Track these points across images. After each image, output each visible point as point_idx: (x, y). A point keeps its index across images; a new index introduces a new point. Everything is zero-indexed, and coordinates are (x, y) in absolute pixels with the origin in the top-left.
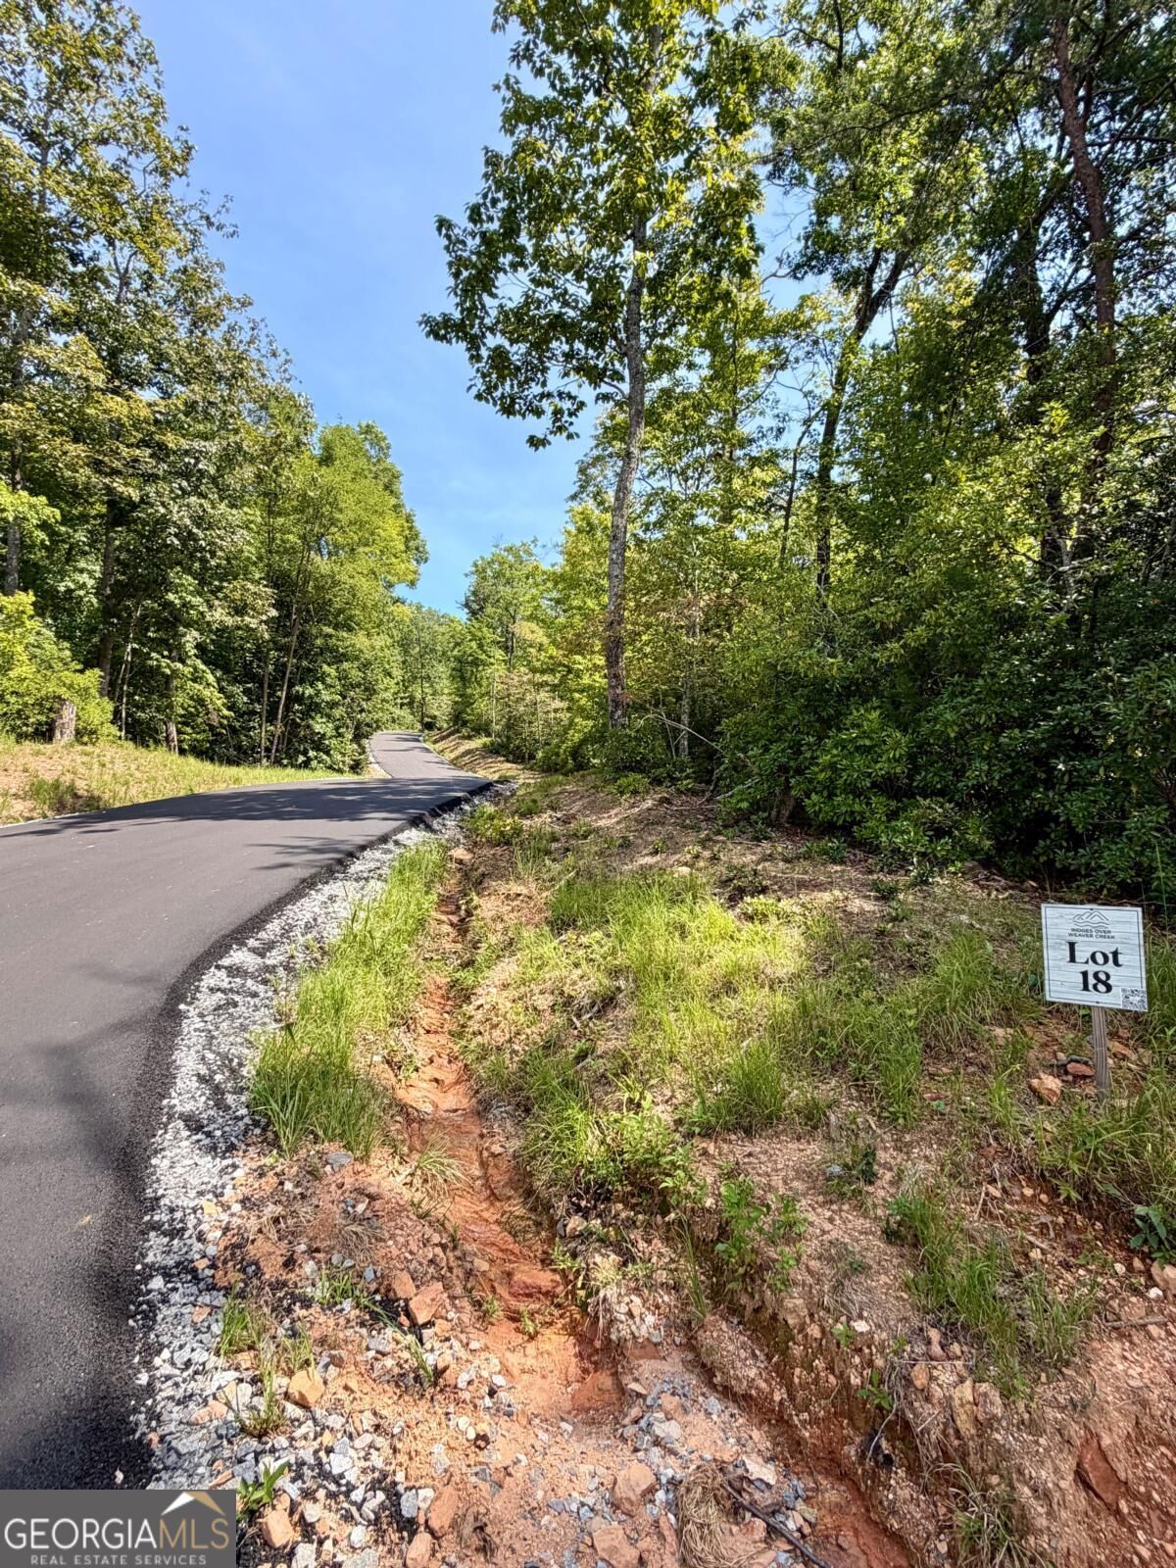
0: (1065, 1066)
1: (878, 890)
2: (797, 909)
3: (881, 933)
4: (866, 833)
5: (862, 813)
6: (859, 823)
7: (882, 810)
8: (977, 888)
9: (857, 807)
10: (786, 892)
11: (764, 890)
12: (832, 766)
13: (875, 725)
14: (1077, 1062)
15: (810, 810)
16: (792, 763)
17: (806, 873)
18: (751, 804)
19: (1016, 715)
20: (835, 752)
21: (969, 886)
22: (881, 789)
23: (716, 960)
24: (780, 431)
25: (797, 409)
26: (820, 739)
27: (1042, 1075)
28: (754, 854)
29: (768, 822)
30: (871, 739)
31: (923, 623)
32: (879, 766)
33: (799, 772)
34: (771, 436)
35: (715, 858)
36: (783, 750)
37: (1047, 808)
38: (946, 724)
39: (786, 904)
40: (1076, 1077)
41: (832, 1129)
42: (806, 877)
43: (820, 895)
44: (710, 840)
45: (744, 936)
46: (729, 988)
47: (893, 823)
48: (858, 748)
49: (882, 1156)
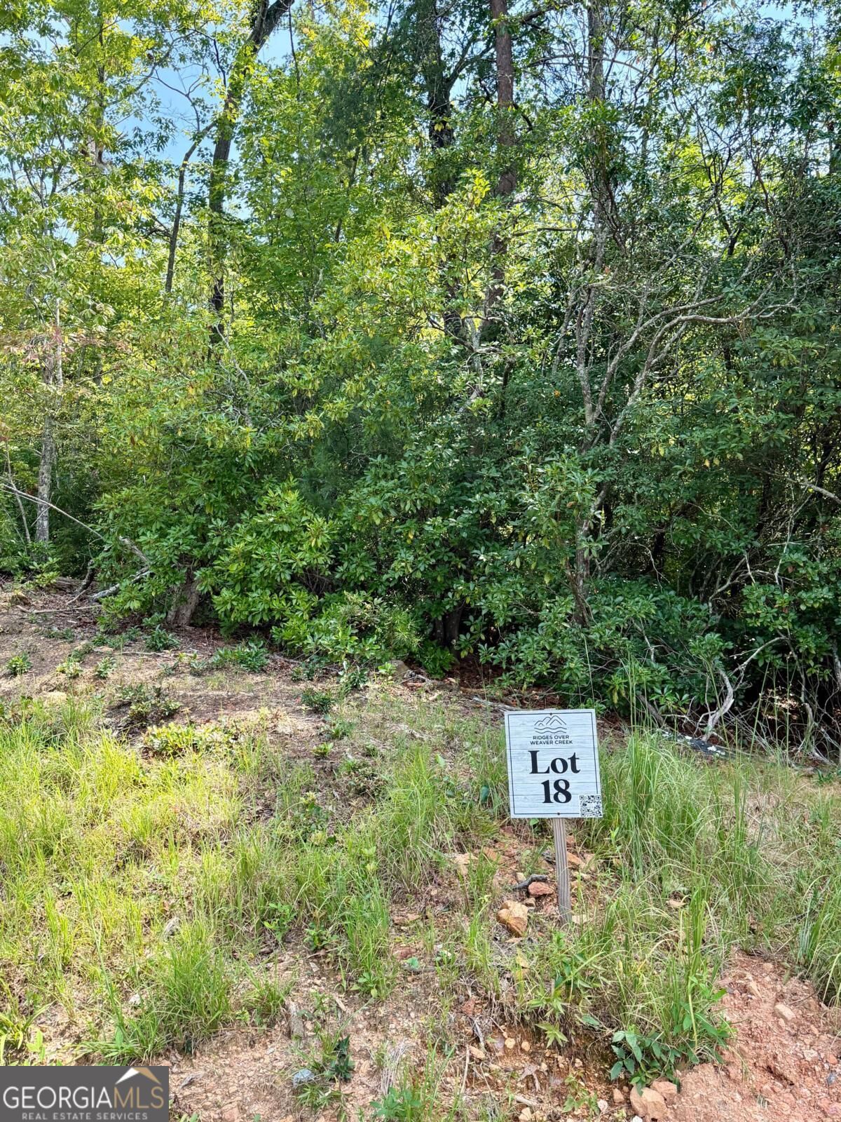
0: (526, 887)
1: (310, 703)
2: (219, 736)
3: (322, 756)
4: (287, 634)
5: (281, 611)
6: (277, 623)
7: (304, 606)
8: (407, 691)
9: (276, 604)
10: (201, 715)
11: (171, 715)
12: (247, 556)
13: (294, 509)
14: (537, 880)
15: (220, 609)
16: (195, 552)
17: (222, 687)
18: (143, 604)
19: (438, 501)
20: (249, 538)
21: (400, 689)
22: (301, 583)
23: (115, 818)
24: (162, 140)
25: (183, 117)
26: (231, 523)
27: (509, 903)
28: (154, 667)
29: (168, 626)
30: (290, 524)
31: (342, 395)
32: (300, 555)
33: (204, 563)
34: (151, 144)
35: (100, 677)
36: (185, 536)
37: (468, 600)
38: (371, 509)
39: (204, 732)
40: (538, 898)
41: (293, 1020)
42: (224, 693)
43: (243, 714)
44: (90, 652)
45: (153, 778)
46: (140, 853)
47: (316, 621)
48: (275, 535)
49: (357, 1042)
